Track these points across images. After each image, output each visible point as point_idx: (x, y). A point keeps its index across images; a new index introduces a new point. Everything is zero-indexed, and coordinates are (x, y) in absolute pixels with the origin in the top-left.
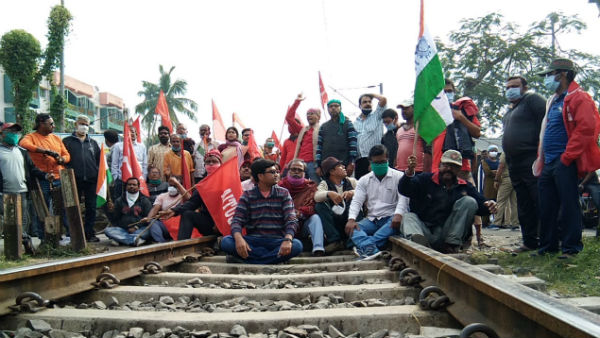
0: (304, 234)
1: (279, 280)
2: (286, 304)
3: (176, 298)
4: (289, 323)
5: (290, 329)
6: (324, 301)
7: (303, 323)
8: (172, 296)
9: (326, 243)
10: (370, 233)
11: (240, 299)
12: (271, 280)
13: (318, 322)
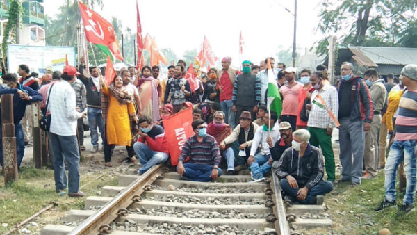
0: (224, 164)
1: (212, 197)
2: (217, 214)
3: (169, 208)
4: (219, 224)
5: (220, 227)
6: (232, 213)
7: (224, 224)
8: (168, 207)
9: (236, 165)
10: (261, 164)
11: (197, 210)
12: (208, 197)
13: (229, 224)
